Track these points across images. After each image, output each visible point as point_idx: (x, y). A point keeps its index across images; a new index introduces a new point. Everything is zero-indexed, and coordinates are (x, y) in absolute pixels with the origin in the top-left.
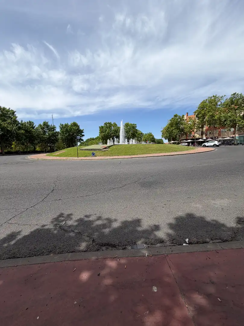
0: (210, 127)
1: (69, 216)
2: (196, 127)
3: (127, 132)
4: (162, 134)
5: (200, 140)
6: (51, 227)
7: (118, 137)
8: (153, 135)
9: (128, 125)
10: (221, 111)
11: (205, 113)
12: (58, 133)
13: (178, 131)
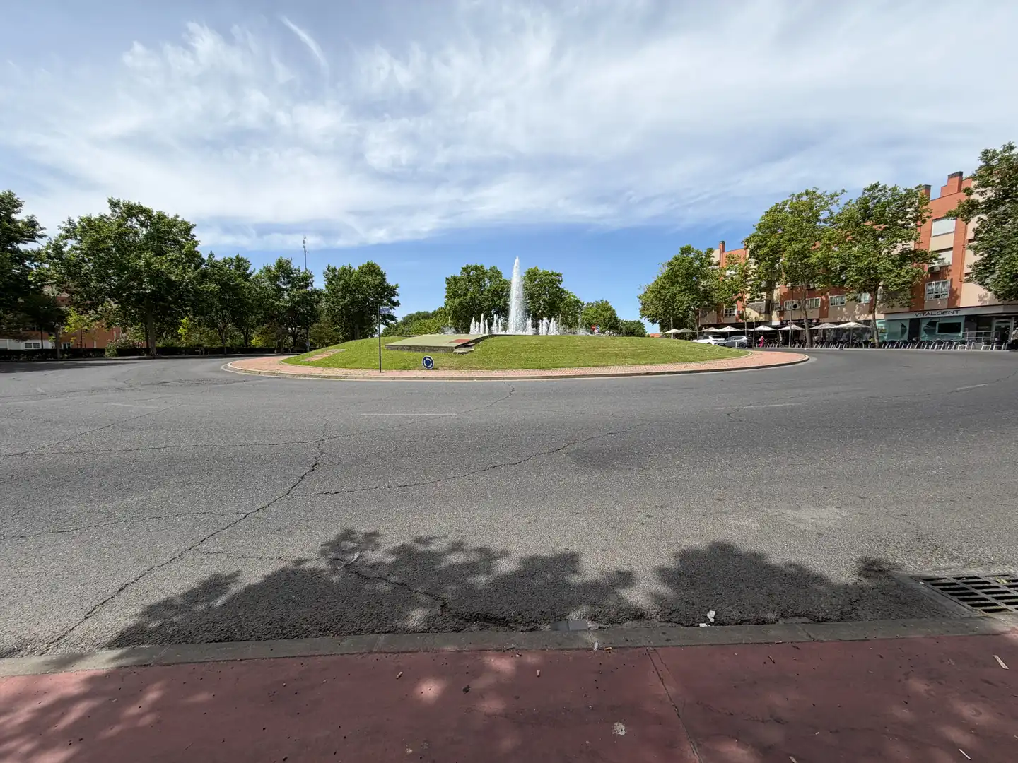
0: (793, 288)
1: (371, 539)
2: (750, 287)
3: (531, 295)
4: (641, 307)
5: (762, 328)
6: (323, 565)
7: (504, 311)
8: (613, 307)
9: (536, 275)
10: (830, 239)
11: (778, 245)
12: (319, 293)
13: (693, 300)
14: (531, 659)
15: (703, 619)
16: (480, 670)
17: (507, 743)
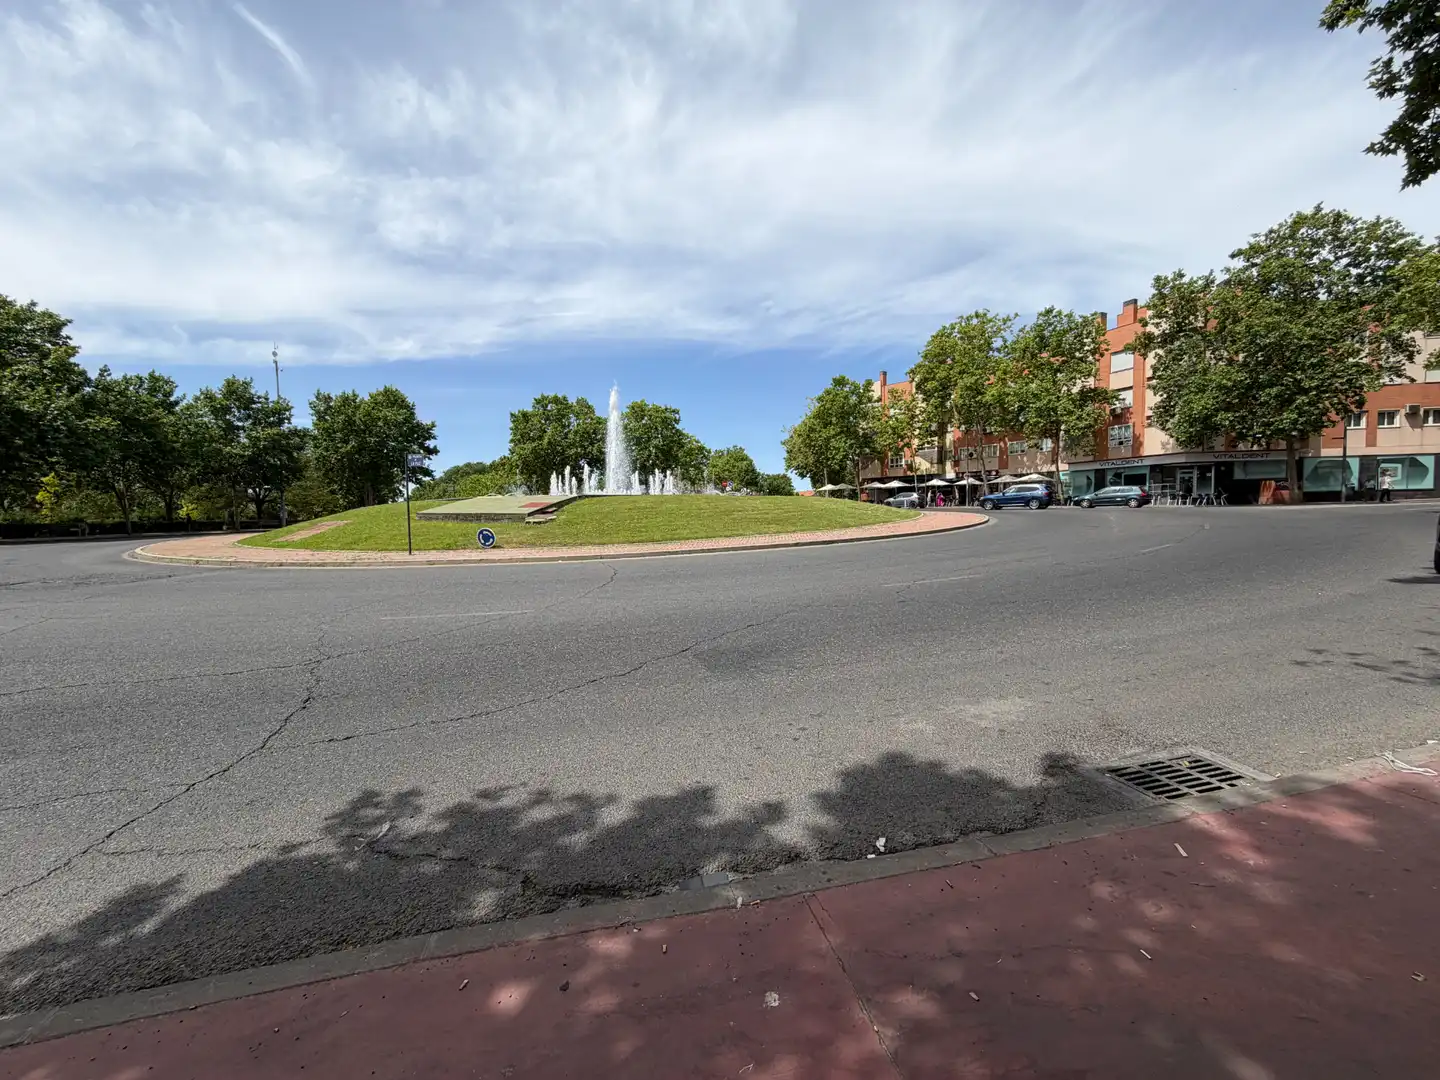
0: (967, 432)
1: (406, 801)
2: (918, 430)
3: (637, 440)
4: (786, 455)
5: (935, 482)
6: (329, 847)
7: (598, 462)
8: (751, 458)
9: (643, 411)
10: (1005, 373)
11: (948, 378)
12: (302, 434)
13: (851, 446)
14: (653, 932)
15: (872, 850)
16: (584, 958)
17: (624, 1048)
